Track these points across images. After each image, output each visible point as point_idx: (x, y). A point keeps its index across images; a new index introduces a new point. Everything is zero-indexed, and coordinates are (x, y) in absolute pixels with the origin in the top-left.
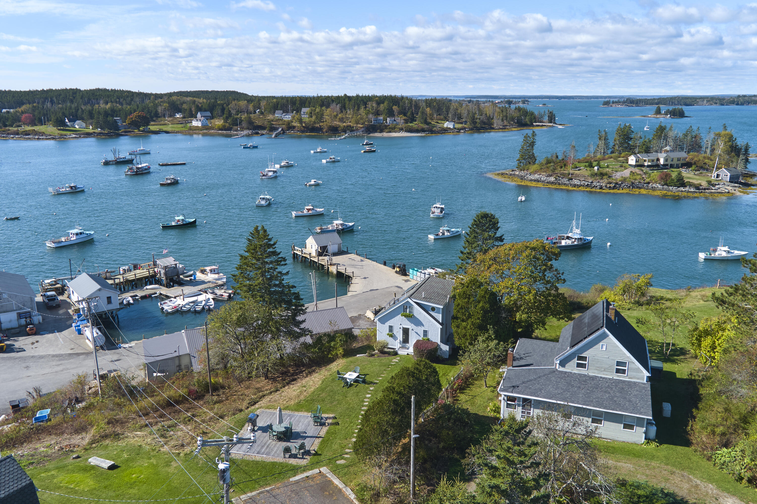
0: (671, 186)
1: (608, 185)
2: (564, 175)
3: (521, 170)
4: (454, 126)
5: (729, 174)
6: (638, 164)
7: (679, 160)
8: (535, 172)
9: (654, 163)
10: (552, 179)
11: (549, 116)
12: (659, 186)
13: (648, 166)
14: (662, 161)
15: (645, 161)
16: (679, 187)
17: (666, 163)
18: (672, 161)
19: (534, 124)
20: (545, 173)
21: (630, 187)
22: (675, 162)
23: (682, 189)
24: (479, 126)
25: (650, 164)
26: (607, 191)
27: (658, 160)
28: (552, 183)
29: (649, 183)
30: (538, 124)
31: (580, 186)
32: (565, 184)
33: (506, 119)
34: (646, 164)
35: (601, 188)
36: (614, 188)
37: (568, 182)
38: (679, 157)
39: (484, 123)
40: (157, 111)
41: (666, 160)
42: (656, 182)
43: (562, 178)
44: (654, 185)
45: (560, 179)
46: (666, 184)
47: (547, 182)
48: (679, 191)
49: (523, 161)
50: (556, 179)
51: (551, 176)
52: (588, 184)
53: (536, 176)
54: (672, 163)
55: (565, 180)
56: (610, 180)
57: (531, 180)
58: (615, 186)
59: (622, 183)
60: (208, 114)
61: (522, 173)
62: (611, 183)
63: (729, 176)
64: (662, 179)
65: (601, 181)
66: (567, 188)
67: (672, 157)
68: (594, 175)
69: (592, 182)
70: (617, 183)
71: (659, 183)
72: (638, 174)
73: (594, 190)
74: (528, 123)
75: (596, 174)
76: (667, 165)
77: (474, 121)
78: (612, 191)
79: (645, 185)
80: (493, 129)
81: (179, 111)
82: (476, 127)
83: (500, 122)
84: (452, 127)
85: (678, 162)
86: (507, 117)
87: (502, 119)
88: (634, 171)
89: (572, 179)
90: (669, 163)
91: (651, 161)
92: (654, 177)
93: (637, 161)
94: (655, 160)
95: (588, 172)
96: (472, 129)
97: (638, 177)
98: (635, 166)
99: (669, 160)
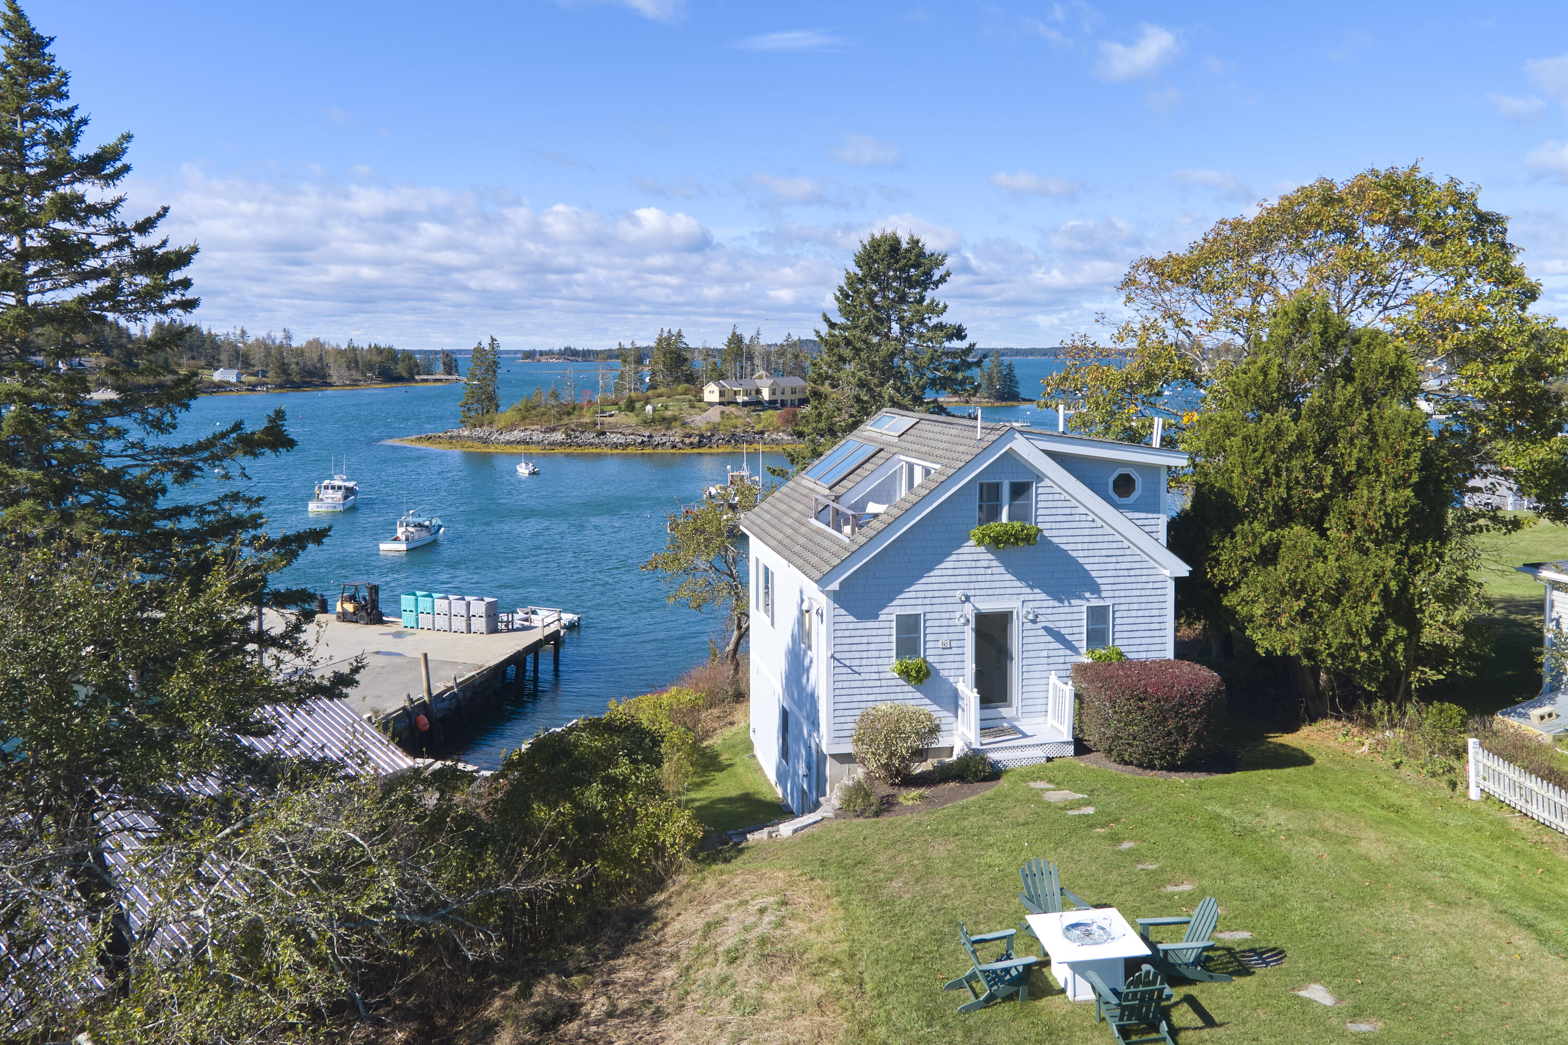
1: (687, 441)
2: (584, 428)
3: (475, 426)
4: (238, 378)
6: (723, 399)
7: (793, 391)
8: (512, 427)
9: (754, 398)
10: (559, 436)
11: (444, 364)
12: (785, 437)
13: (745, 404)
14: (766, 395)
15: (735, 393)
17: (774, 398)
18: (783, 393)
19: (417, 377)
20: (538, 427)
21: (729, 441)
22: (788, 397)
24: (297, 379)
25: (746, 398)
26: (688, 451)
27: (758, 392)
28: (562, 444)
29: (762, 433)
30: (425, 377)
31: (628, 445)
32: (591, 444)
33: (356, 367)
34: (740, 399)
35: (674, 447)
36: (700, 444)
37: (597, 441)
38: (794, 385)
39: (311, 373)
41: (773, 392)
42: (777, 430)
43: (582, 432)
44: (774, 436)
45: (578, 434)
47: (549, 444)
49: (475, 406)
50: (568, 435)
51: (553, 430)
52: (643, 442)
53: (517, 435)
54: (783, 397)
55: (590, 437)
56: (687, 430)
57: (509, 443)
58: (700, 442)
59: (713, 435)
61: (479, 432)
62: (690, 437)
64: (787, 421)
65: (669, 432)
66: (599, 450)
67: (782, 385)
68: (646, 423)
69: (650, 436)
70: (702, 436)
71: (784, 431)
72: (737, 417)
73: (660, 450)
74: (405, 374)
75: (653, 421)
76: (775, 402)
77: (283, 368)
78: (696, 451)
79: (757, 436)
80: (330, 385)
83: (344, 372)
84: (233, 379)
85: (794, 397)
86: (356, 362)
87: (348, 367)
88: (722, 412)
89: (604, 433)
90: (779, 397)
91: (747, 393)
92: (770, 420)
93: (722, 394)
94: (753, 393)
95: (632, 419)
96: (281, 386)
97: (739, 422)
98: (721, 403)
99: (778, 392)
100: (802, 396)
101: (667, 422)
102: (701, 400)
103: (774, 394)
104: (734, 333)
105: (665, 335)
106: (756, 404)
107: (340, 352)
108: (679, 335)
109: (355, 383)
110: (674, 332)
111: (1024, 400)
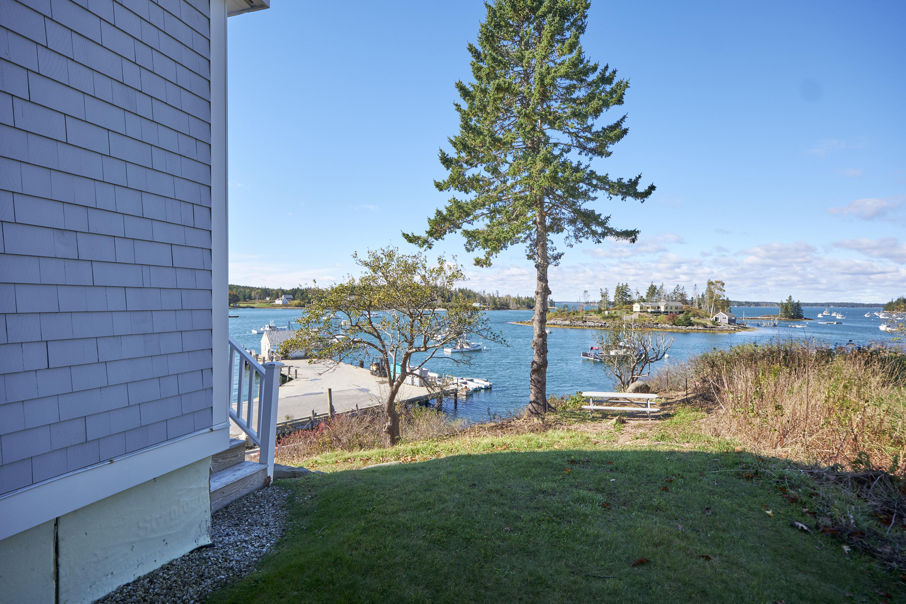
0: (680, 325)
2: (578, 319)
5: (727, 317)
6: (642, 310)
7: (677, 308)
9: (656, 310)
10: (568, 322)
12: (669, 326)
13: (651, 312)
14: (662, 309)
15: (648, 308)
16: (687, 326)
17: (666, 310)
18: (671, 309)
20: (560, 319)
21: (640, 327)
22: (674, 310)
23: (690, 327)
24: (499, 307)
25: (653, 310)
27: (659, 307)
28: (568, 325)
29: (657, 324)
31: (595, 326)
32: (580, 326)
33: (519, 303)
34: (649, 310)
35: (614, 327)
37: (582, 324)
38: (677, 305)
39: (503, 305)
40: (250, 294)
42: (665, 323)
43: (577, 321)
44: (663, 326)
45: (575, 322)
46: (675, 324)
47: (563, 325)
48: (689, 329)
50: (571, 322)
51: (566, 320)
52: (602, 325)
54: (671, 310)
55: (580, 323)
56: (621, 321)
59: (633, 324)
60: (291, 296)
63: (727, 319)
64: (670, 319)
65: (613, 322)
66: (582, 328)
67: (672, 306)
68: (605, 318)
69: (605, 323)
70: (627, 323)
71: (668, 323)
72: (646, 317)
73: (608, 329)
75: (608, 317)
76: (666, 312)
79: (655, 325)
80: (510, 309)
81: (269, 296)
82: (497, 308)
83: (515, 305)
85: (676, 310)
86: (519, 302)
87: (516, 303)
88: (639, 315)
89: (586, 322)
90: (669, 310)
91: (652, 308)
92: (662, 318)
93: (641, 308)
94: (657, 308)
95: (599, 317)
96: (494, 309)
97: (647, 319)
98: (641, 312)
99: (669, 308)
100: (681, 310)
101: (613, 318)
102: (632, 311)
103: (667, 308)
104: (652, 285)
105: (620, 285)
106: (657, 313)
107: (514, 299)
108: (627, 285)
109: (518, 309)
110: (624, 284)
111: (805, 319)
